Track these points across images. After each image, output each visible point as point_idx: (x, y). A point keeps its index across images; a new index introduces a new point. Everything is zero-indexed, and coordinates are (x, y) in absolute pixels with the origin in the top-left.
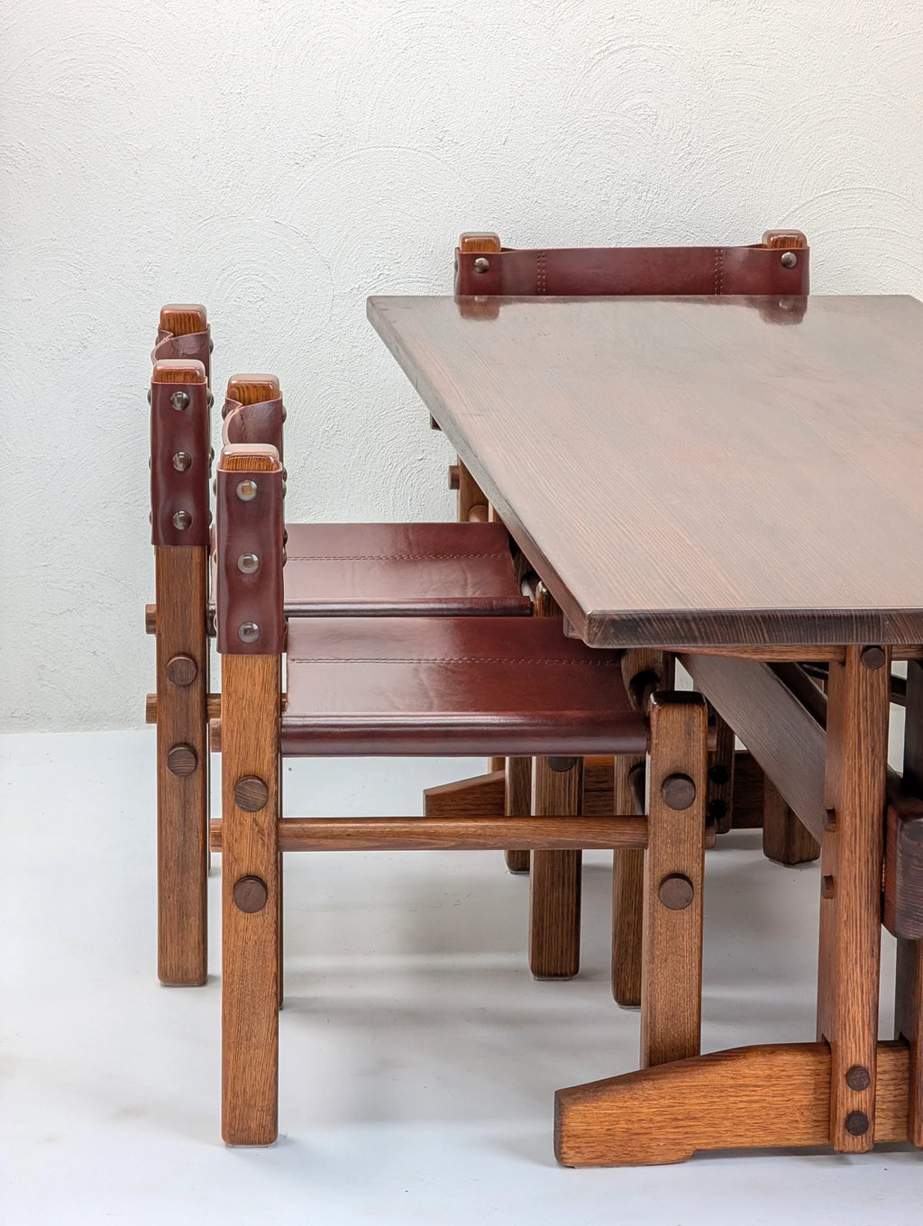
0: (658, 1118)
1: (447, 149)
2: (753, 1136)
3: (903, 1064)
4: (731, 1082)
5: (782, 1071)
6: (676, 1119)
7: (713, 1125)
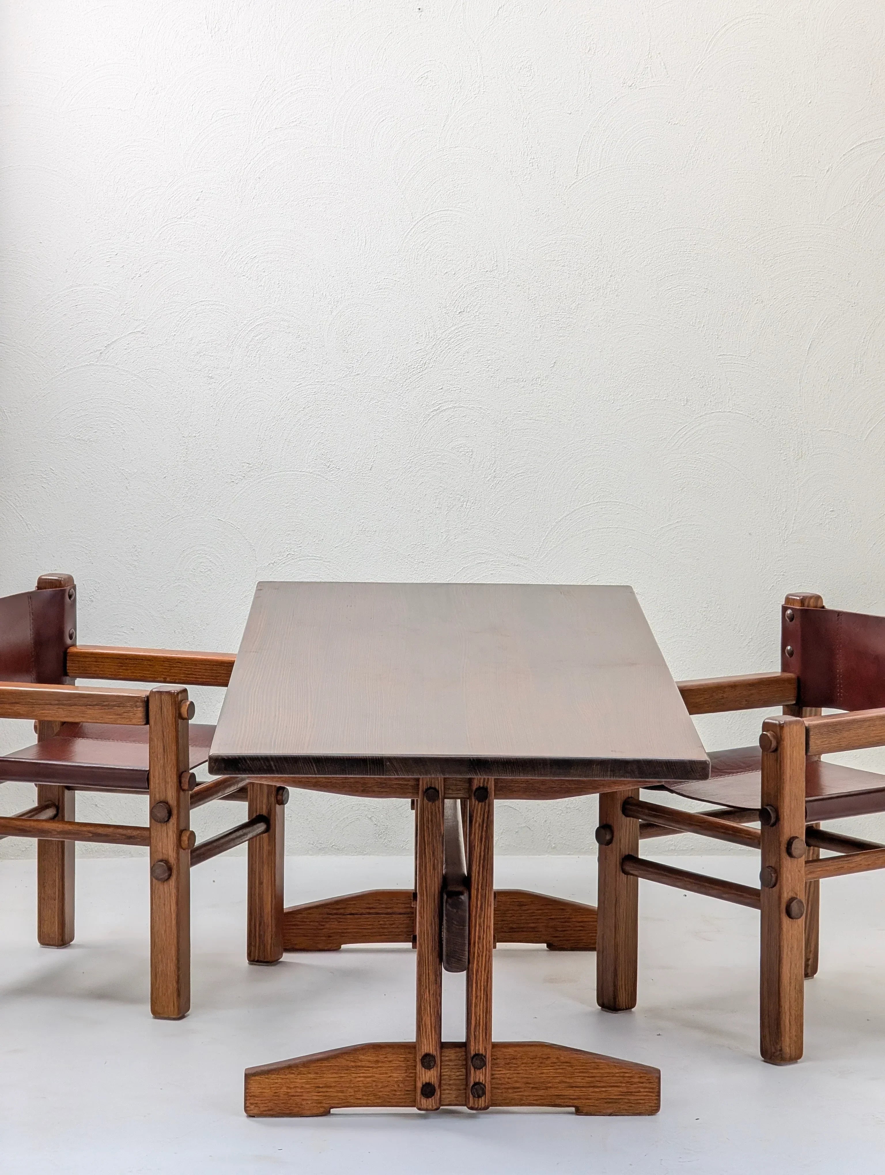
0: (307, 1086)
1: (332, 473)
2: (368, 1099)
3: (462, 1055)
4: (353, 1064)
5: (385, 1058)
6: (319, 1087)
7: (342, 1092)
